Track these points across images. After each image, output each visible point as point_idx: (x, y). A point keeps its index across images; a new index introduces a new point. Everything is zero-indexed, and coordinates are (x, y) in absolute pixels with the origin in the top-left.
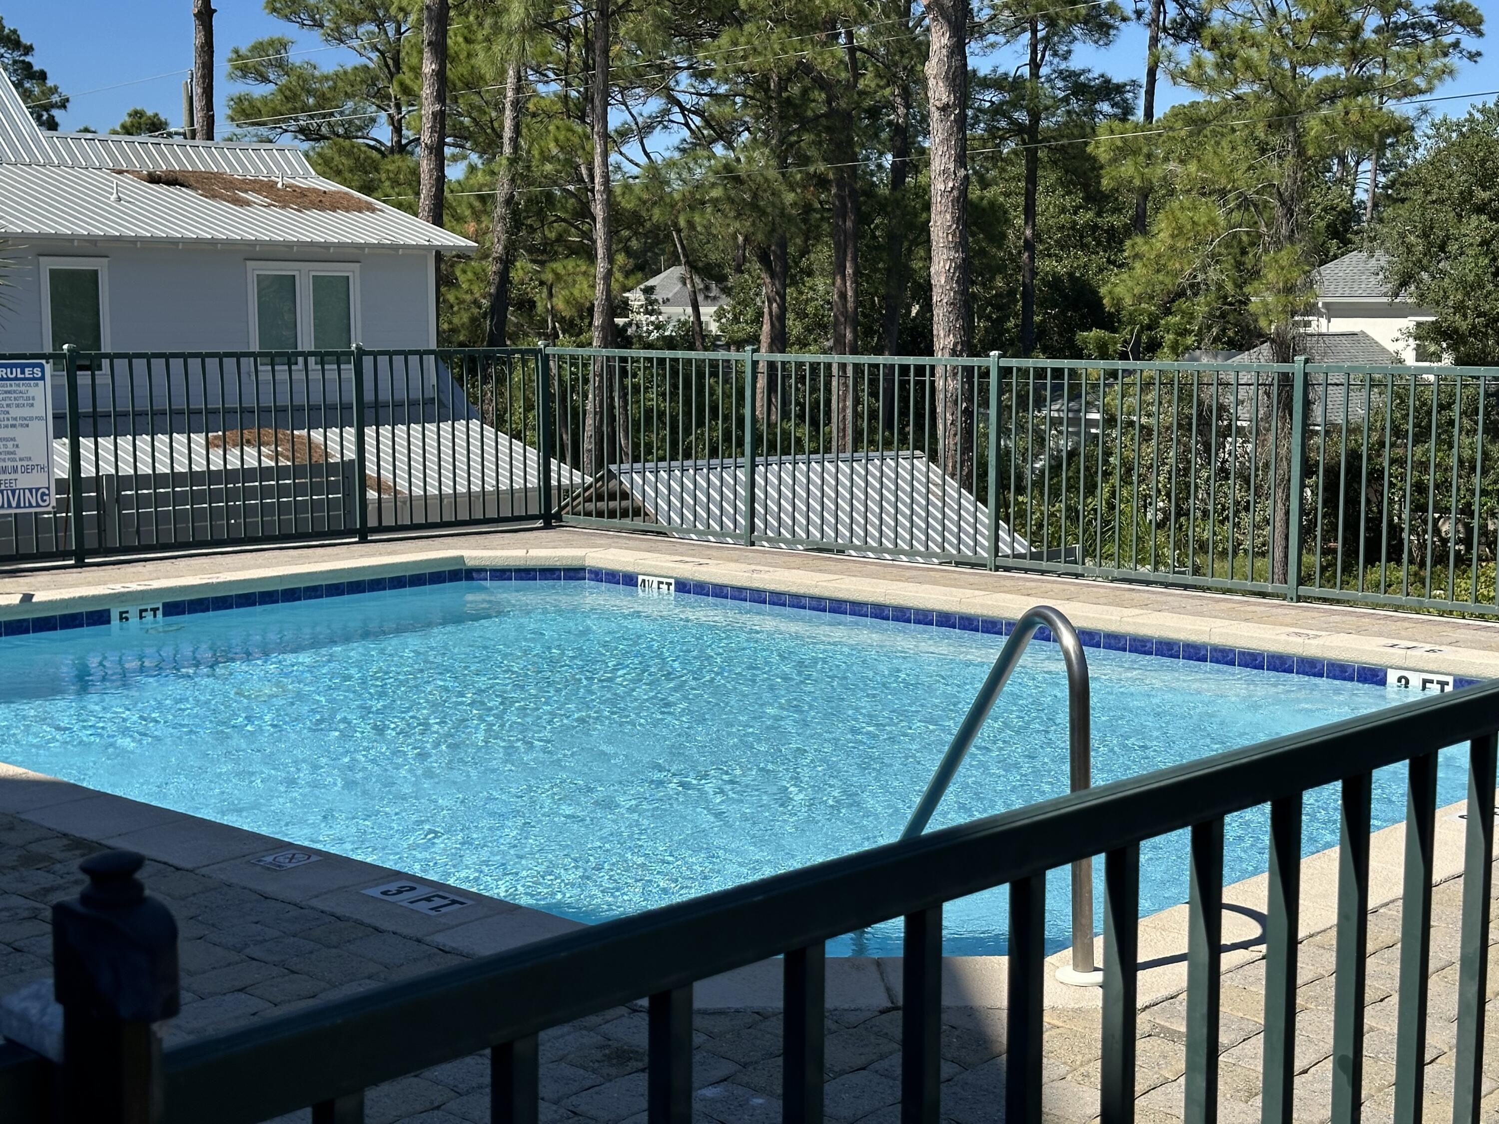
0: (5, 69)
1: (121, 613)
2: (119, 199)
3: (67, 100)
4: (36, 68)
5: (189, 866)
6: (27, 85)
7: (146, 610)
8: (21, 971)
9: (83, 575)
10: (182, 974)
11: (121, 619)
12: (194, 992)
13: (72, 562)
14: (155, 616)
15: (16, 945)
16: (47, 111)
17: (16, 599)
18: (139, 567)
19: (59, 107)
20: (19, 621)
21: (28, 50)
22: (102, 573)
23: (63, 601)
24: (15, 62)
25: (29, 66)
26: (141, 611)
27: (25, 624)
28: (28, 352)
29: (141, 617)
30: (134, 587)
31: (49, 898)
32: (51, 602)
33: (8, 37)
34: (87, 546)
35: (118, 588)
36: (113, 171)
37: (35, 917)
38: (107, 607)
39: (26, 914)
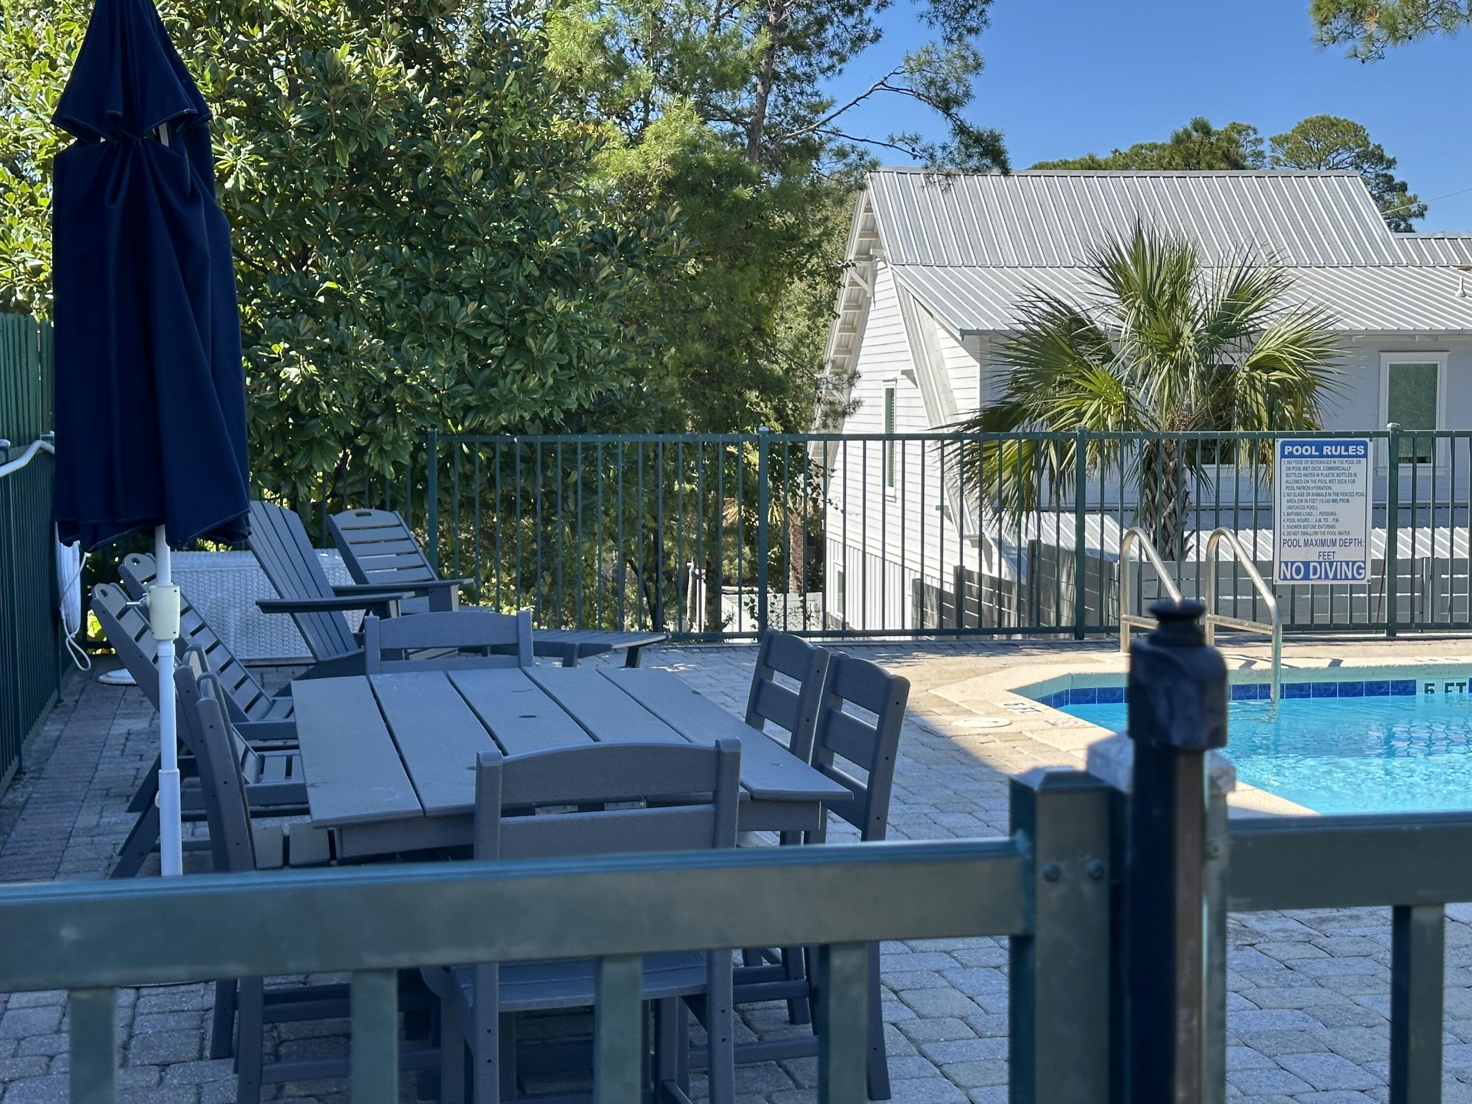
0: (1367, 184)
1: (1427, 685)
2: (1464, 295)
3: (1426, 208)
4: (1398, 180)
5: (1465, 920)
6: (1387, 197)
7: (1452, 685)
8: (1290, 986)
9: (1393, 648)
10: (1446, 1017)
11: (1427, 691)
12: (1456, 1035)
13: (1384, 635)
14: (1461, 691)
15: (1288, 963)
16: (1405, 221)
17: (1325, 663)
18: (1450, 644)
19: (1417, 216)
20: (1327, 684)
21: (1391, 163)
22: (1411, 647)
23: (1369, 668)
24: (1377, 176)
25: (1391, 179)
26: (1447, 685)
27: (1332, 688)
28: (1353, 431)
29: (1447, 691)
30: (1441, 660)
31: (1324, 927)
32: (1358, 668)
33: (1373, 153)
34: (1399, 620)
35: (1426, 660)
36: (1461, 268)
37: (1309, 942)
38: (1413, 678)
39: (1301, 938)
